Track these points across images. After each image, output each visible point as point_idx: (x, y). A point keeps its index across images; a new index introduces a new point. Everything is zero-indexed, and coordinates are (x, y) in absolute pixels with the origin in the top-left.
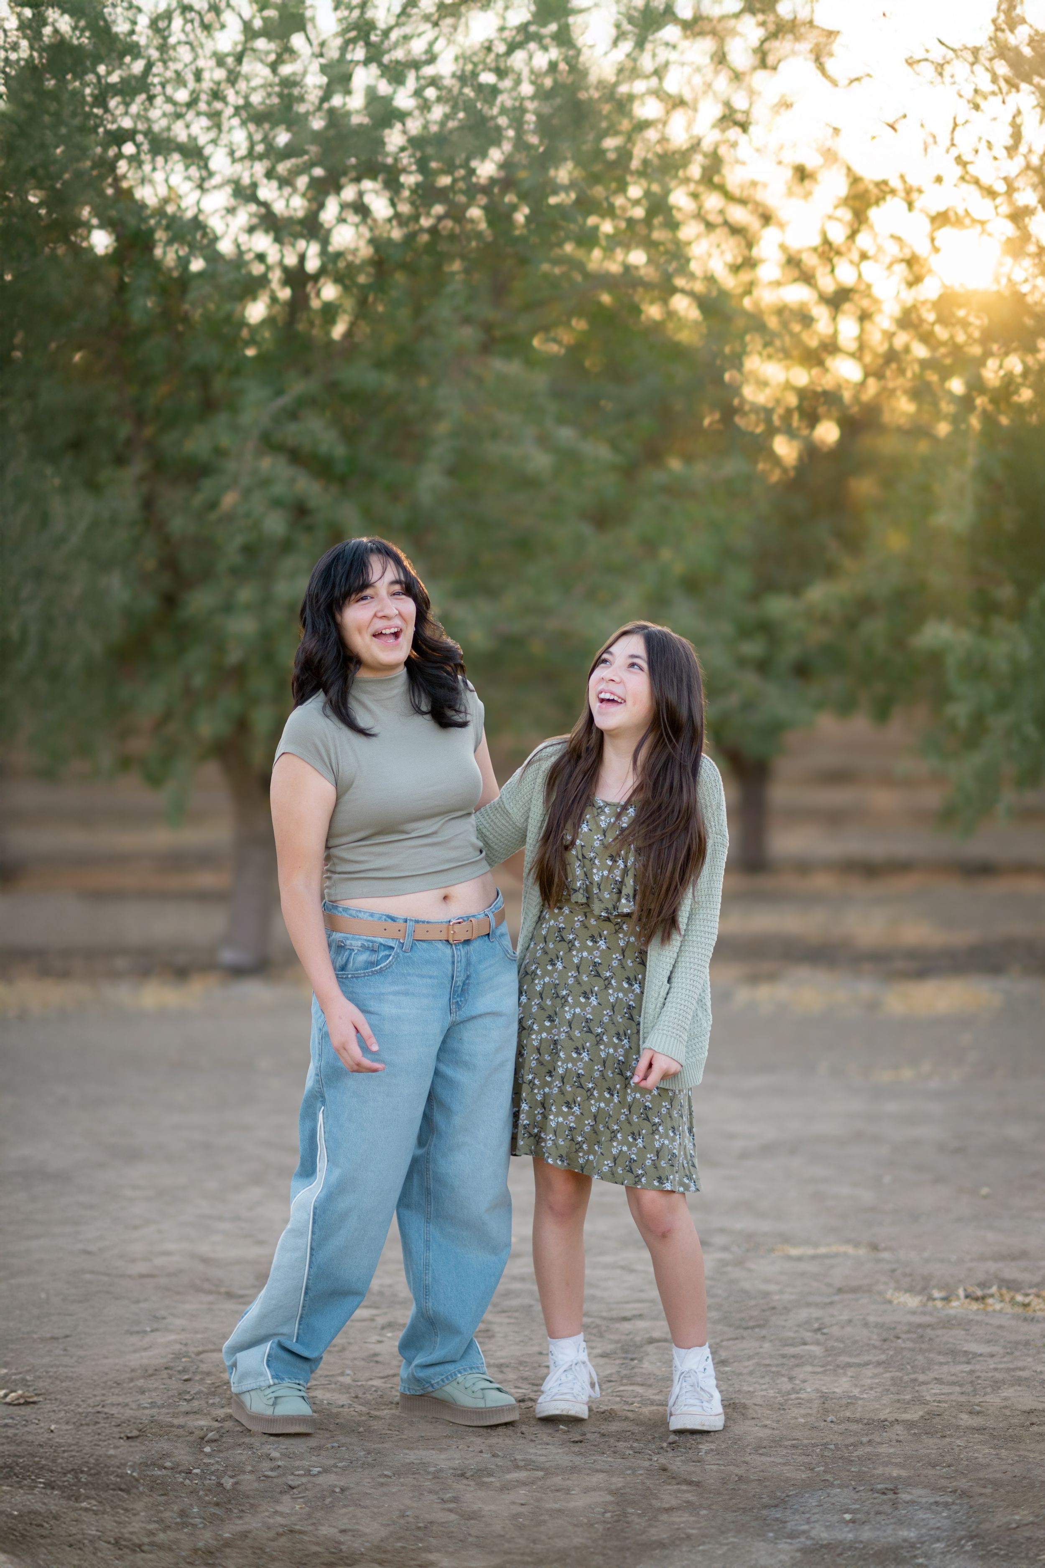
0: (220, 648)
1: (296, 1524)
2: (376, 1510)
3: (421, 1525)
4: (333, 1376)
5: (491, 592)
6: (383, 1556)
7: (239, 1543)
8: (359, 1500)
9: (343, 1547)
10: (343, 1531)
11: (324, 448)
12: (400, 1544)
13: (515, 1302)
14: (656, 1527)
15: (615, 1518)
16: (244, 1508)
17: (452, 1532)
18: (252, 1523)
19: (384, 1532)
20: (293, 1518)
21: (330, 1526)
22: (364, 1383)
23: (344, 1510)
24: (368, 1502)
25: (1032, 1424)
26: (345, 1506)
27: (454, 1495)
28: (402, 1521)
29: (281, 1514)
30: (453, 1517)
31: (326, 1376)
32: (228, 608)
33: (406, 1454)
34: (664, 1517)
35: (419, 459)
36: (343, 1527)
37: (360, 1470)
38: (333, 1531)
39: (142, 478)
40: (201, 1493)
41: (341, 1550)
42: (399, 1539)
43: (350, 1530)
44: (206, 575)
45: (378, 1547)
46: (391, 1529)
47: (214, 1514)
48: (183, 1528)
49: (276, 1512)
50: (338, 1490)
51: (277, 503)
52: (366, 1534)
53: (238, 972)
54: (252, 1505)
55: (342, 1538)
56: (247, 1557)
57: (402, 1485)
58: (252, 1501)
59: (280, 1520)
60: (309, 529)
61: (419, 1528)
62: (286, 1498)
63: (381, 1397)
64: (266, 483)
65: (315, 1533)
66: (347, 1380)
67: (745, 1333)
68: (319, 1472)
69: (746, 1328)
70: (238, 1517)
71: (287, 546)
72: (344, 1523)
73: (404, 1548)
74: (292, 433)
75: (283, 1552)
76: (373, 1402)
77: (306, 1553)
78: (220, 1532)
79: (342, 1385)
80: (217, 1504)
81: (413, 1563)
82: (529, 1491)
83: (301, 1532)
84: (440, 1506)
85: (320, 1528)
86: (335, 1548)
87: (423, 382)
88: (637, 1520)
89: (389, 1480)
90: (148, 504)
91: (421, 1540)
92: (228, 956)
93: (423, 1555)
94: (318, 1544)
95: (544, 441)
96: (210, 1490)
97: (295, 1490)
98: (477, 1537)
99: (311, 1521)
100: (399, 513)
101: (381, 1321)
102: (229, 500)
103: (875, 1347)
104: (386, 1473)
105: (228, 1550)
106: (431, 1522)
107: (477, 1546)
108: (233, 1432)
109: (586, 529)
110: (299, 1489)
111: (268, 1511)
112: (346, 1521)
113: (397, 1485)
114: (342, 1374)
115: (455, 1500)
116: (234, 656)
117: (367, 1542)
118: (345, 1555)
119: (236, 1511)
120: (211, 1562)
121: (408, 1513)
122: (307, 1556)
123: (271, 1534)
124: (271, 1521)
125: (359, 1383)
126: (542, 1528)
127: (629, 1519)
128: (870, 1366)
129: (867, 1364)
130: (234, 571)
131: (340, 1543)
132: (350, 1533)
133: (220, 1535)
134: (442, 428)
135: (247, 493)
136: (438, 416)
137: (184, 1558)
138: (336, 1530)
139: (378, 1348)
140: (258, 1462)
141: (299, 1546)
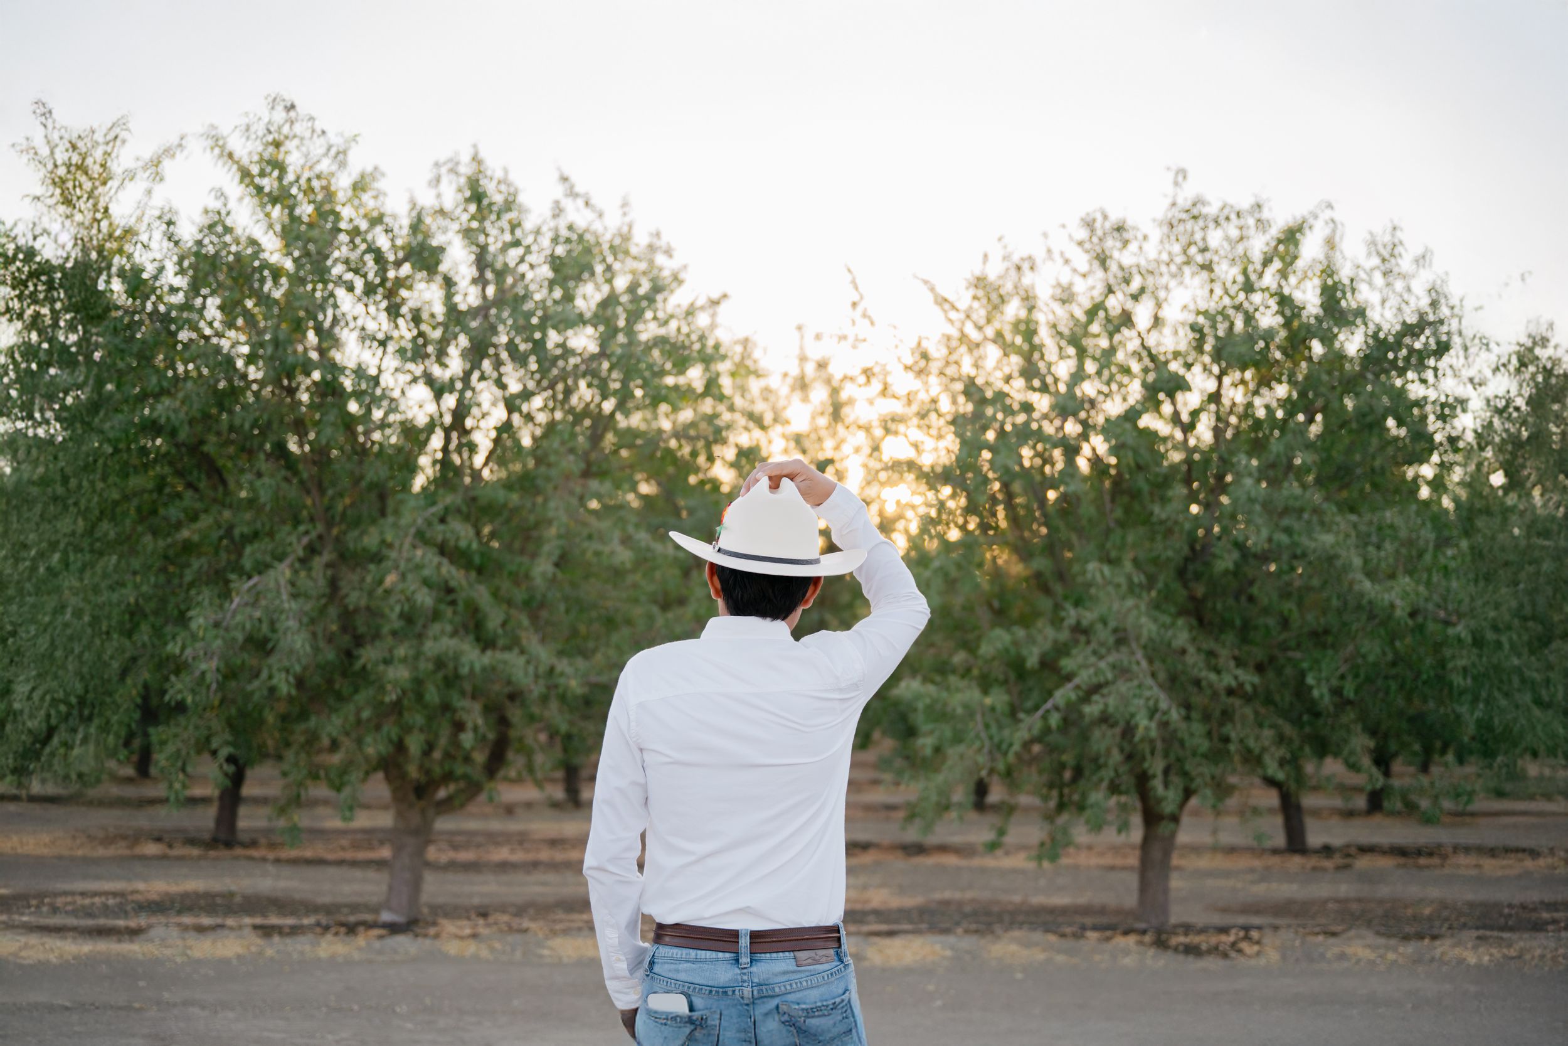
0: (382, 689)
5: (585, 654)
11: (463, 544)
32: (387, 662)
35: (534, 556)
39: (328, 565)
44: (377, 636)
51: (426, 582)
53: (394, 929)
60: (453, 603)
64: (419, 567)
71: (436, 616)
74: (439, 532)
87: (540, 500)
90: (334, 584)
92: (386, 916)
95: (626, 541)
100: (519, 595)
102: (390, 579)
109: (655, 609)
116: (391, 697)
130: (394, 633)
134: (553, 531)
135: (403, 577)
136: (550, 522)
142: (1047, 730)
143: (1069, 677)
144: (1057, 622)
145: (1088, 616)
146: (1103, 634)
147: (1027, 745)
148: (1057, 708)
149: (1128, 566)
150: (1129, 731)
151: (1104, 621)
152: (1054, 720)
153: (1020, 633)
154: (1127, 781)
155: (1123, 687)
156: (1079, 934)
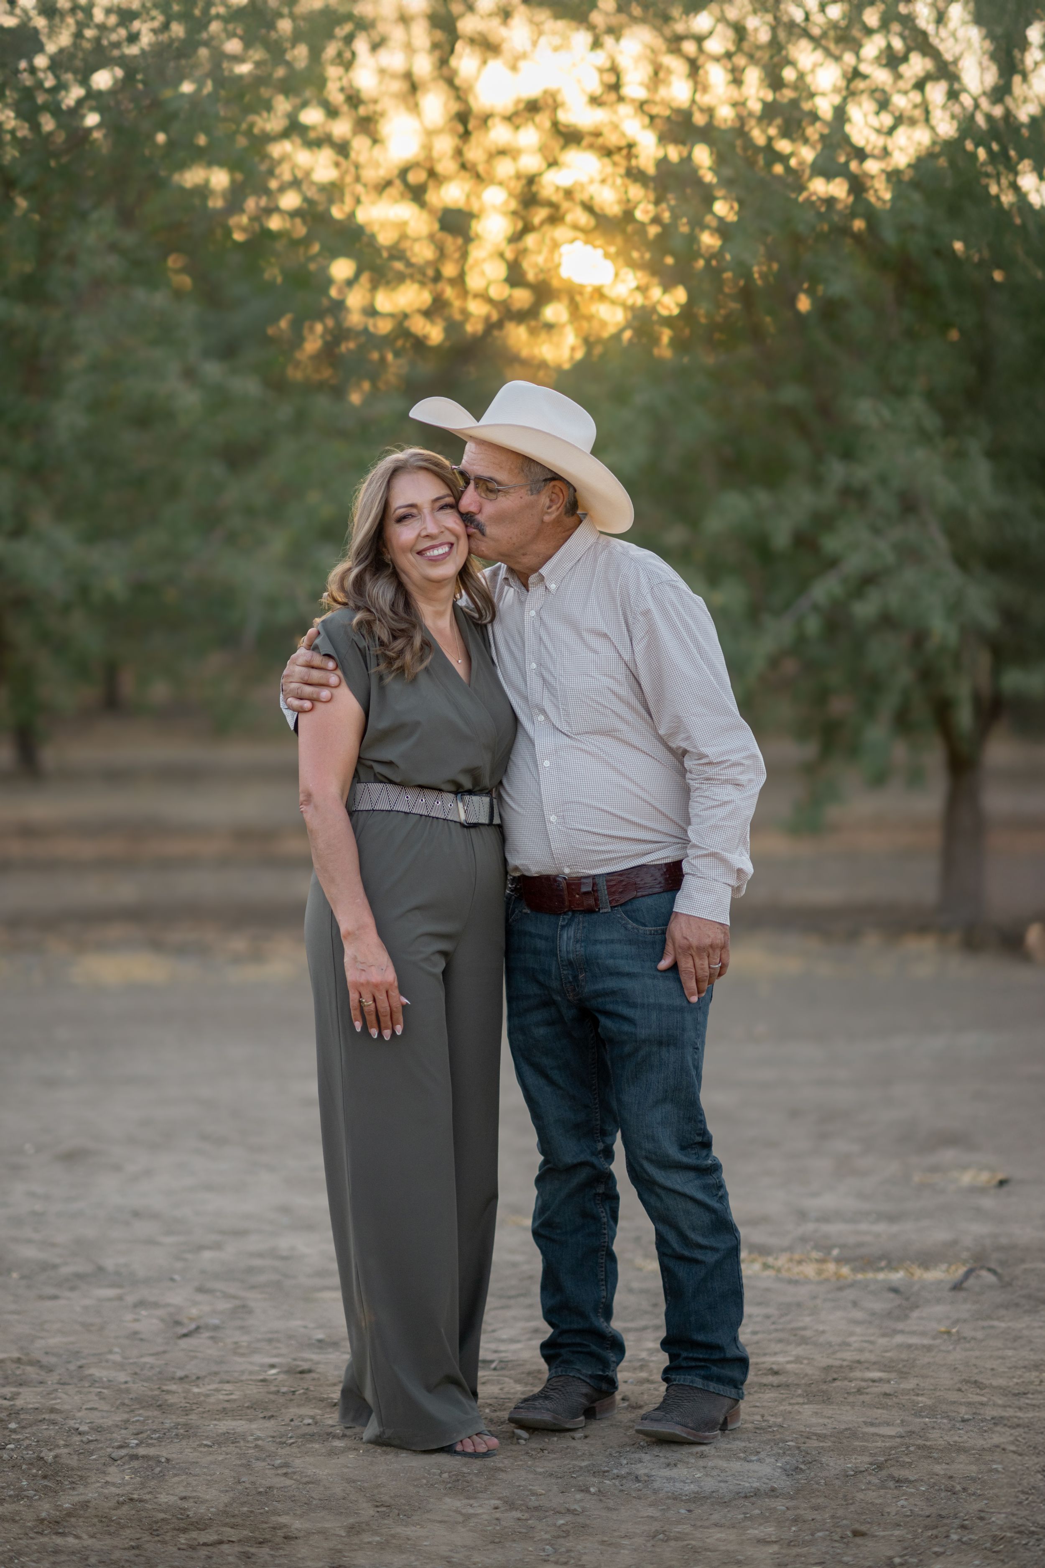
1: (132, 1494)
2: (209, 1478)
3: (261, 1490)
4: (100, 1354)
6: (233, 1520)
7: (82, 1512)
8: (189, 1469)
9: (191, 1513)
10: (183, 1498)
12: (245, 1509)
13: (262, 1279)
14: (497, 1485)
15: (454, 1477)
16: (74, 1480)
17: (294, 1496)
18: (90, 1493)
19: (225, 1498)
20: (127, 1488)
21: (168, 1494)
22: (135, 1360)
23: (176, 1479)
24: (198, 1471)
25: (835, 1379)
26: (176, 1475)
27: (283, 1461)
28: (240, 1487)
29: (114, 1484)
30: (288, 1482)
31: (94, 1355)
33: (216, 1425)
34: (502, 1475)
36: (184, 1494)
37: (176, 1440)
38: (173, 1499)
40: (24, 1467)
41: (188, 1516)
42: (243, 1504)
43: (190, 1497)
45: (225, 1512)
46: (231, 1494)
47: (46, 1486)
48: (18, 1500)
49: (107, 1482)
50: (163, 1460)
52: (207, 1501)
54: (81, 1478)
55: (185, 1505)
56: (95, 1525)
57: (227, 1454)
58: (79, 1473)
59: (113, 1490)
61: (260, 1493)
62: (112, 1469)
63: (160, 1373)
65: (155, 1500)
66: (117, 1358)
67: (512, 1302)
68: (137, 1444)
69: (510, 1297)
70: (70, 1488)
72: (181, 1491)
73: (252, 1512)
75: (130, 1519)
76: (155, 1378)
77: (154, 1519)
78: (59, 1503)
79: (114, 1363)
80: (45, 1477)
81: (265, 1526)
82: (357, 1455)
83: (141, 1501)
84: (273, 1472)
85: (158, 1496)
86: (181, 1514)
88: (475, 1479)
89: (211, 1449)
91: (265, 1504)
93: (273, 1518)
94: (165, 1512)
96: (31, 1464)
97: (119, 1462)
98: (320, 1500)
99: (146, 1491)
101: (130, 1299)
103: (646, 1312)
104: (205, 1442)
105: (73, 1520)
106: (270, 1488)
107: (324, 1508)
108: (27, 1409)
110: (123, 1460)
111: (98, 1482)
112: (182, 1489)
113: (221, 1454)
114: (111, 1352)
115: (286, 1465)
117: (212, 1507)
118: (194, 1520)
119: (67, 1483)
120: (60, 1531)
121: (243, 1480)
122: (156, 1522)
123: (113, 1503)
124: (106, 1491)
125: (131, 1361)
126: (383, 1490)
127: (468, 1478)
128: (649, 1331)
129: (645, 1328)
131: (185, 1509)
132: (191, 1500)
133: (60, 1506)
137: (31, 1529)
138: (176, 1498)
139: (137, 1326)
140: (68, 1436)
141: (143, 1514)
142: (801, 639)
143: (832, 563)
144: (816, 481)
145: (862, 474)
146: (883, 500)
147: (774, 662)
148: (816, 608)
149: (917, 404)
150: (919, 639)
151: (883, 480)
152: (813, 625)
153: (763, 498)
154: (921, 712)
155: (910, 576)
156: (853, 935)
